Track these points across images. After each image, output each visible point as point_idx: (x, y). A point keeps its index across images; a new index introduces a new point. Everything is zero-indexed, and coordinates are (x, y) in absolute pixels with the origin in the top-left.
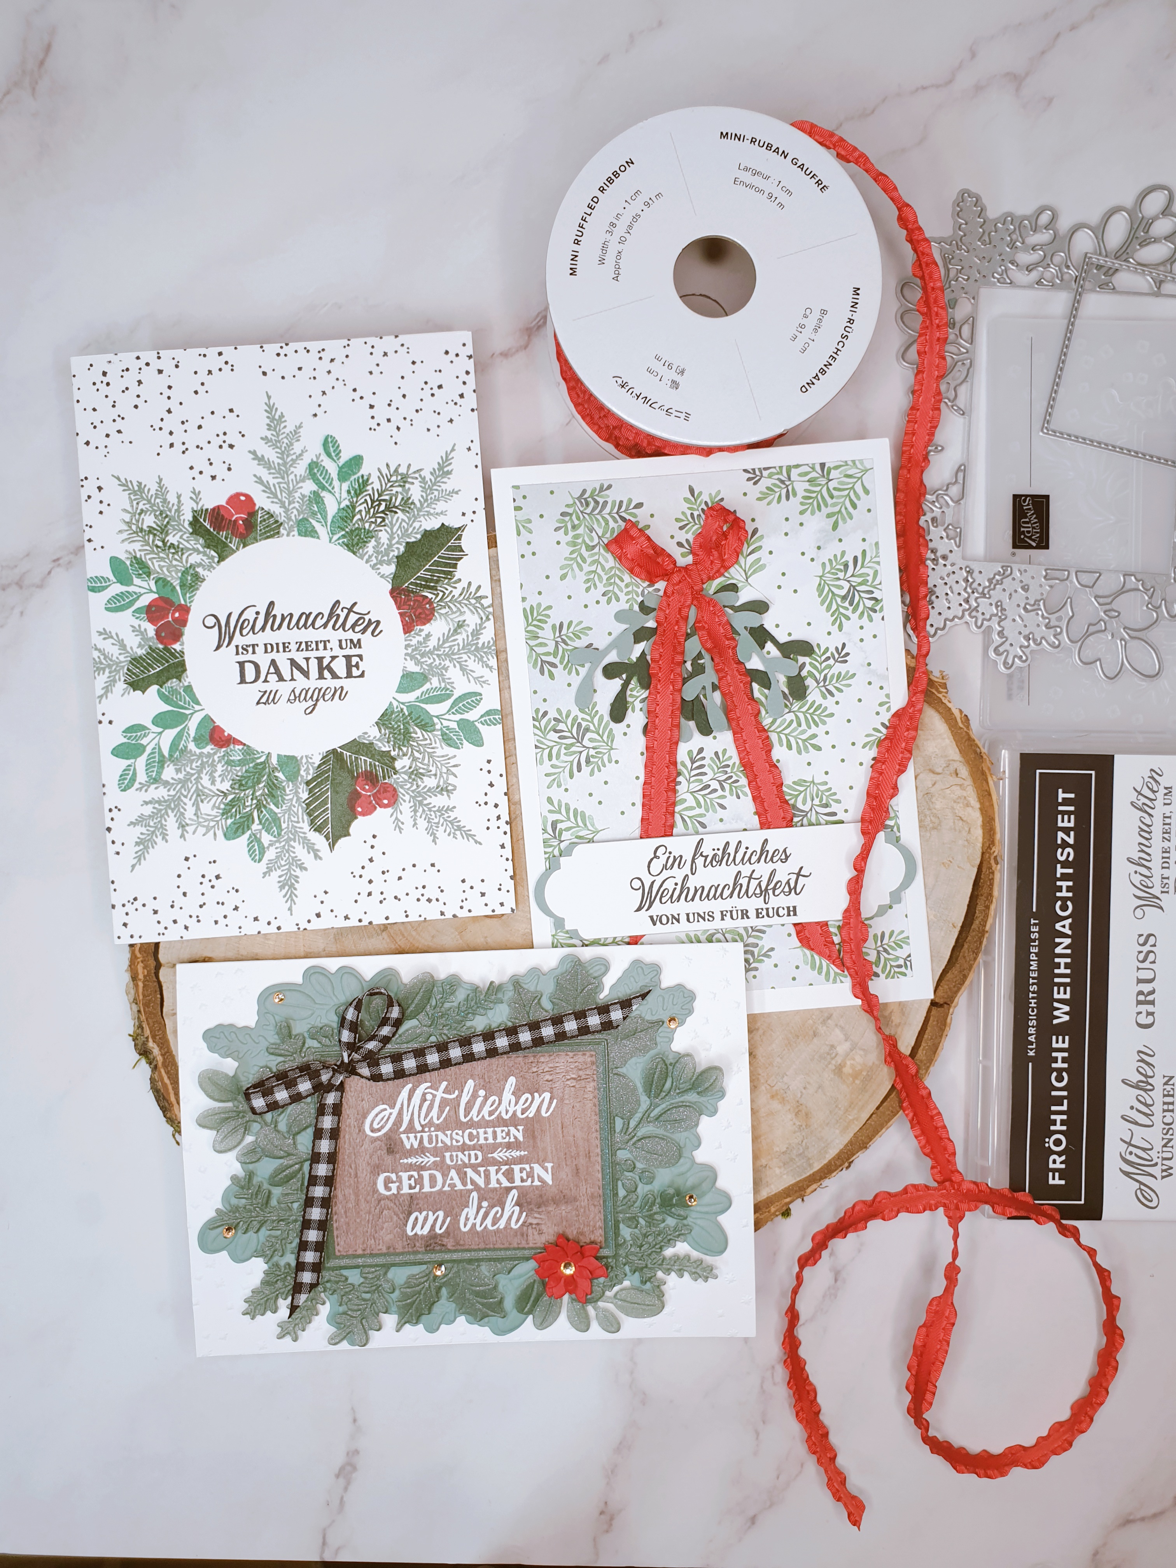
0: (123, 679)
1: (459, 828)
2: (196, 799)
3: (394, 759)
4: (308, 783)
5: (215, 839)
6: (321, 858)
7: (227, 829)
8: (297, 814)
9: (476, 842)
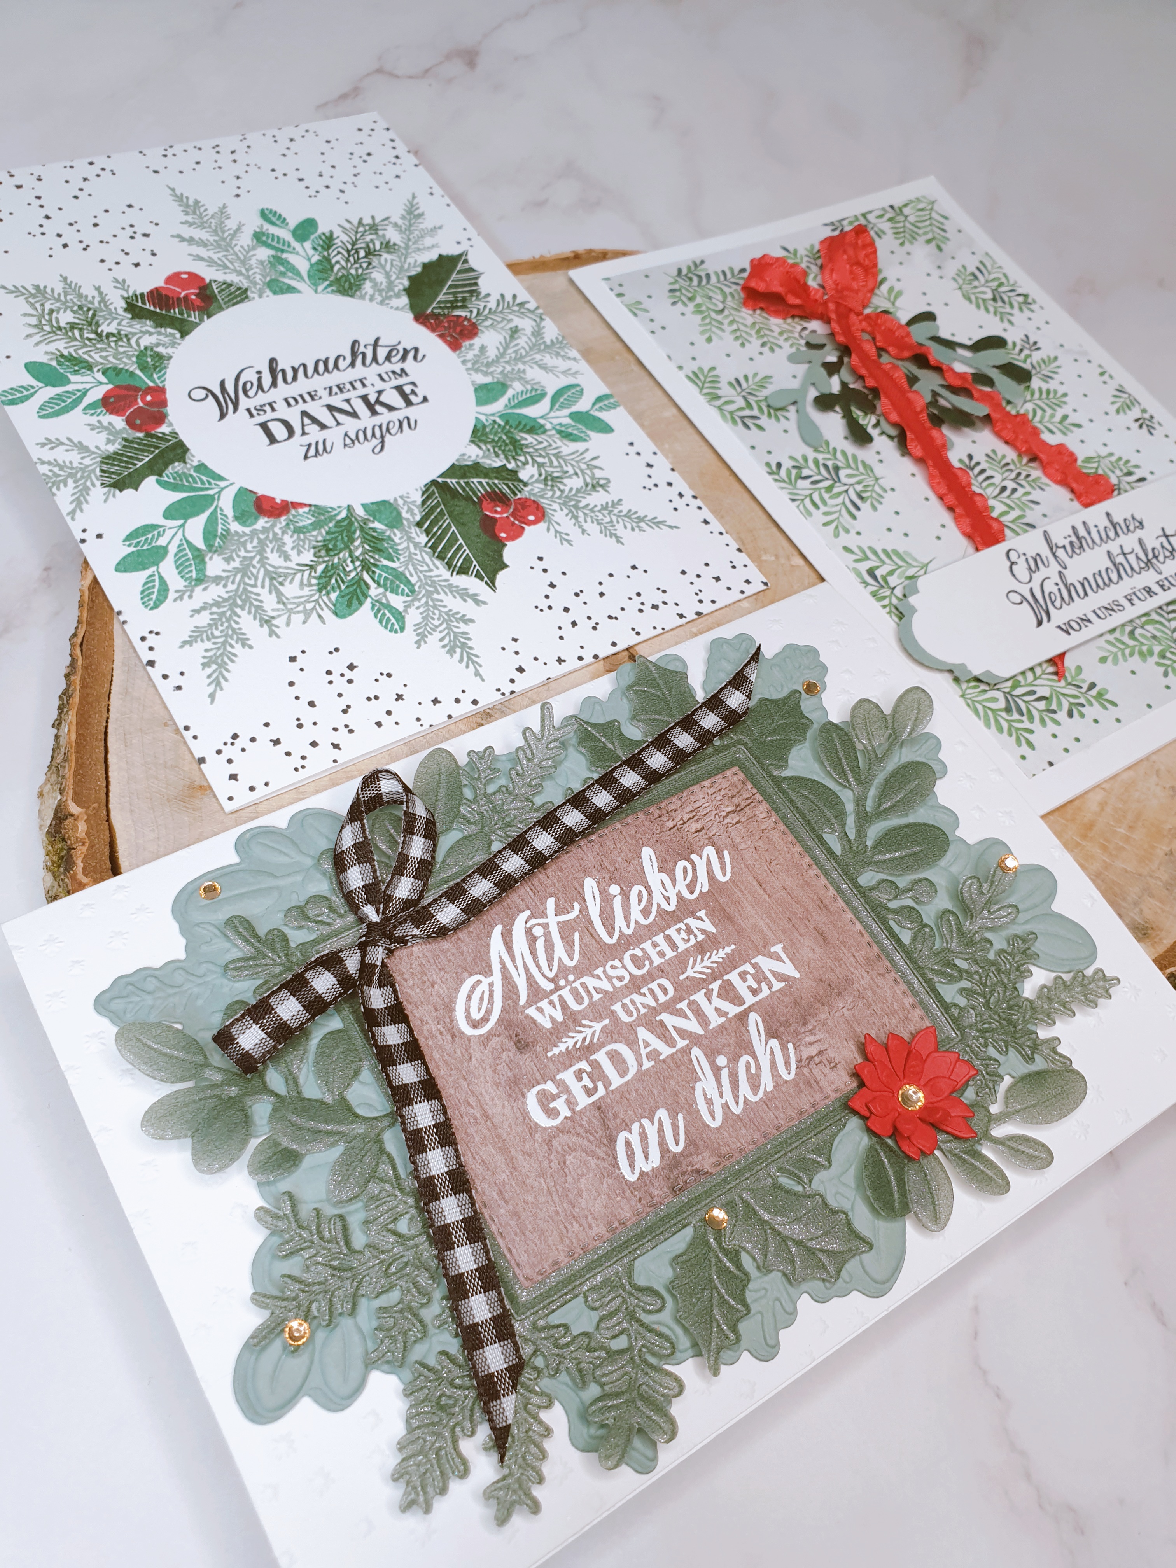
0: (98, 483)
1: (641, 519)
2: (271, 584)
3: (514, 472)
4: (419, 524)
5: (324, 622)
6: (485, 603)
7: (335, 605)
8: (424, 562)
9: (671, 527)
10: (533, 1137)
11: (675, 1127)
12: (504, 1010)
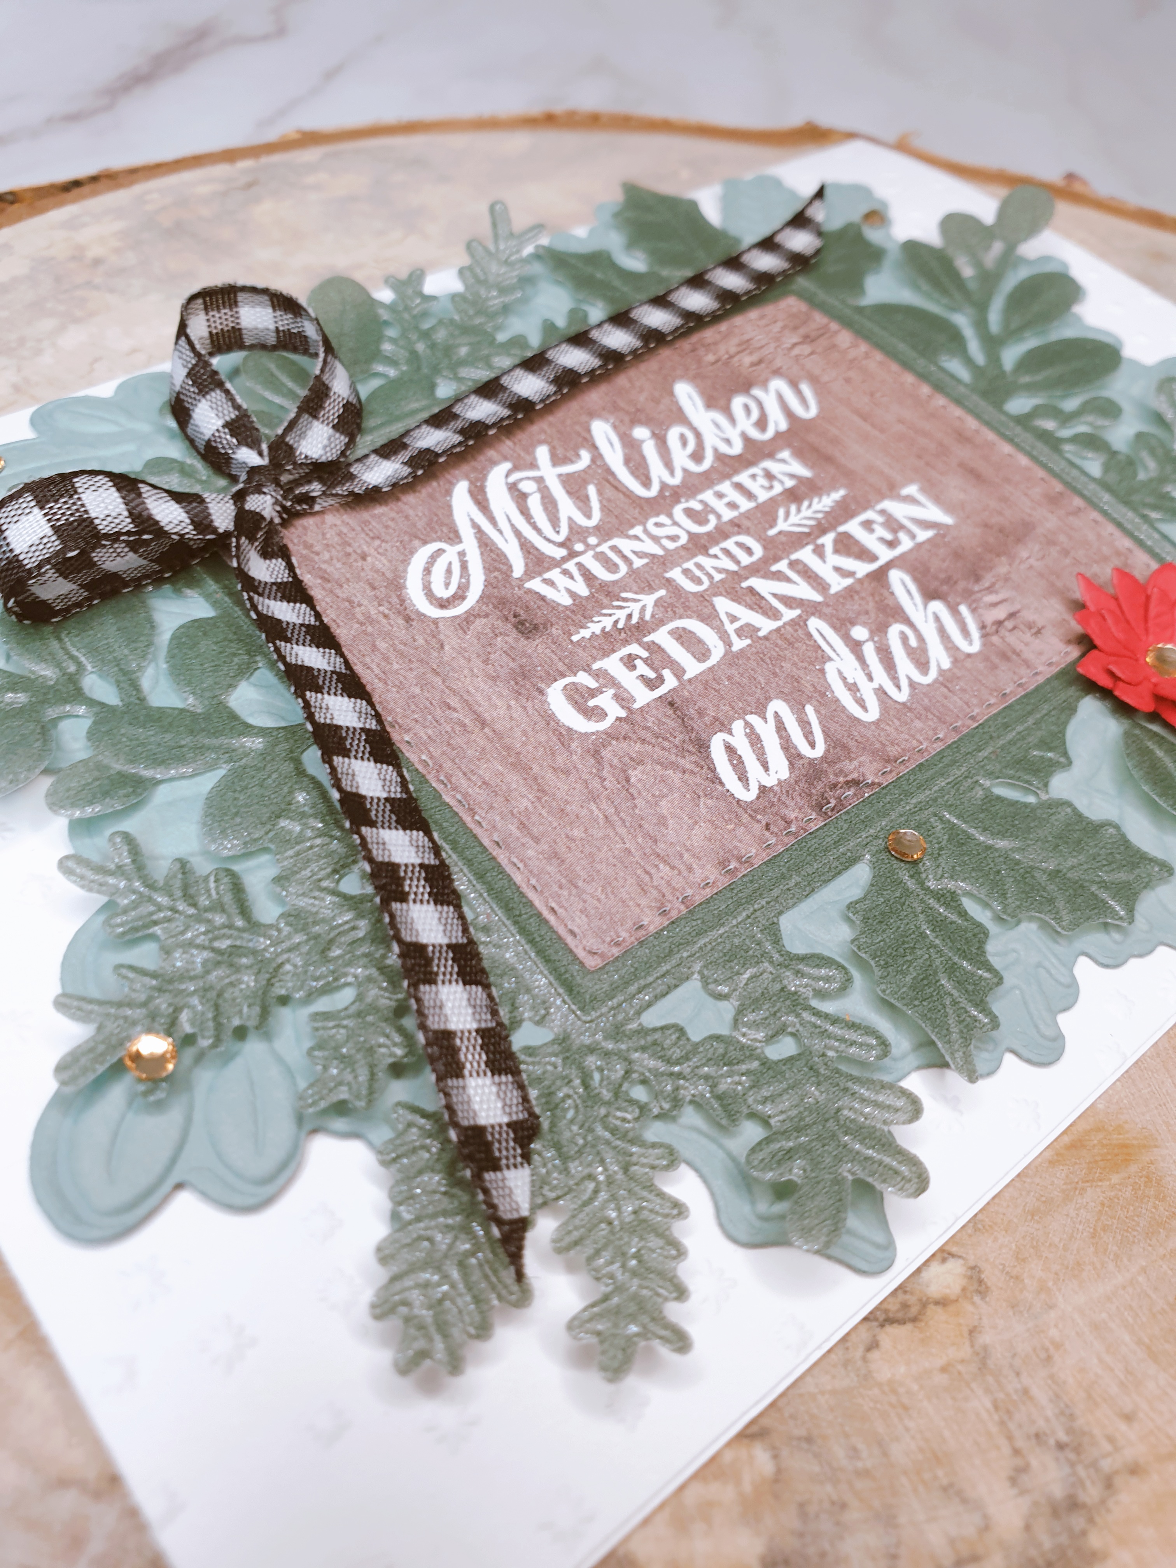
10: (567, 747)
11: (804, 724)
12: (488, 584)
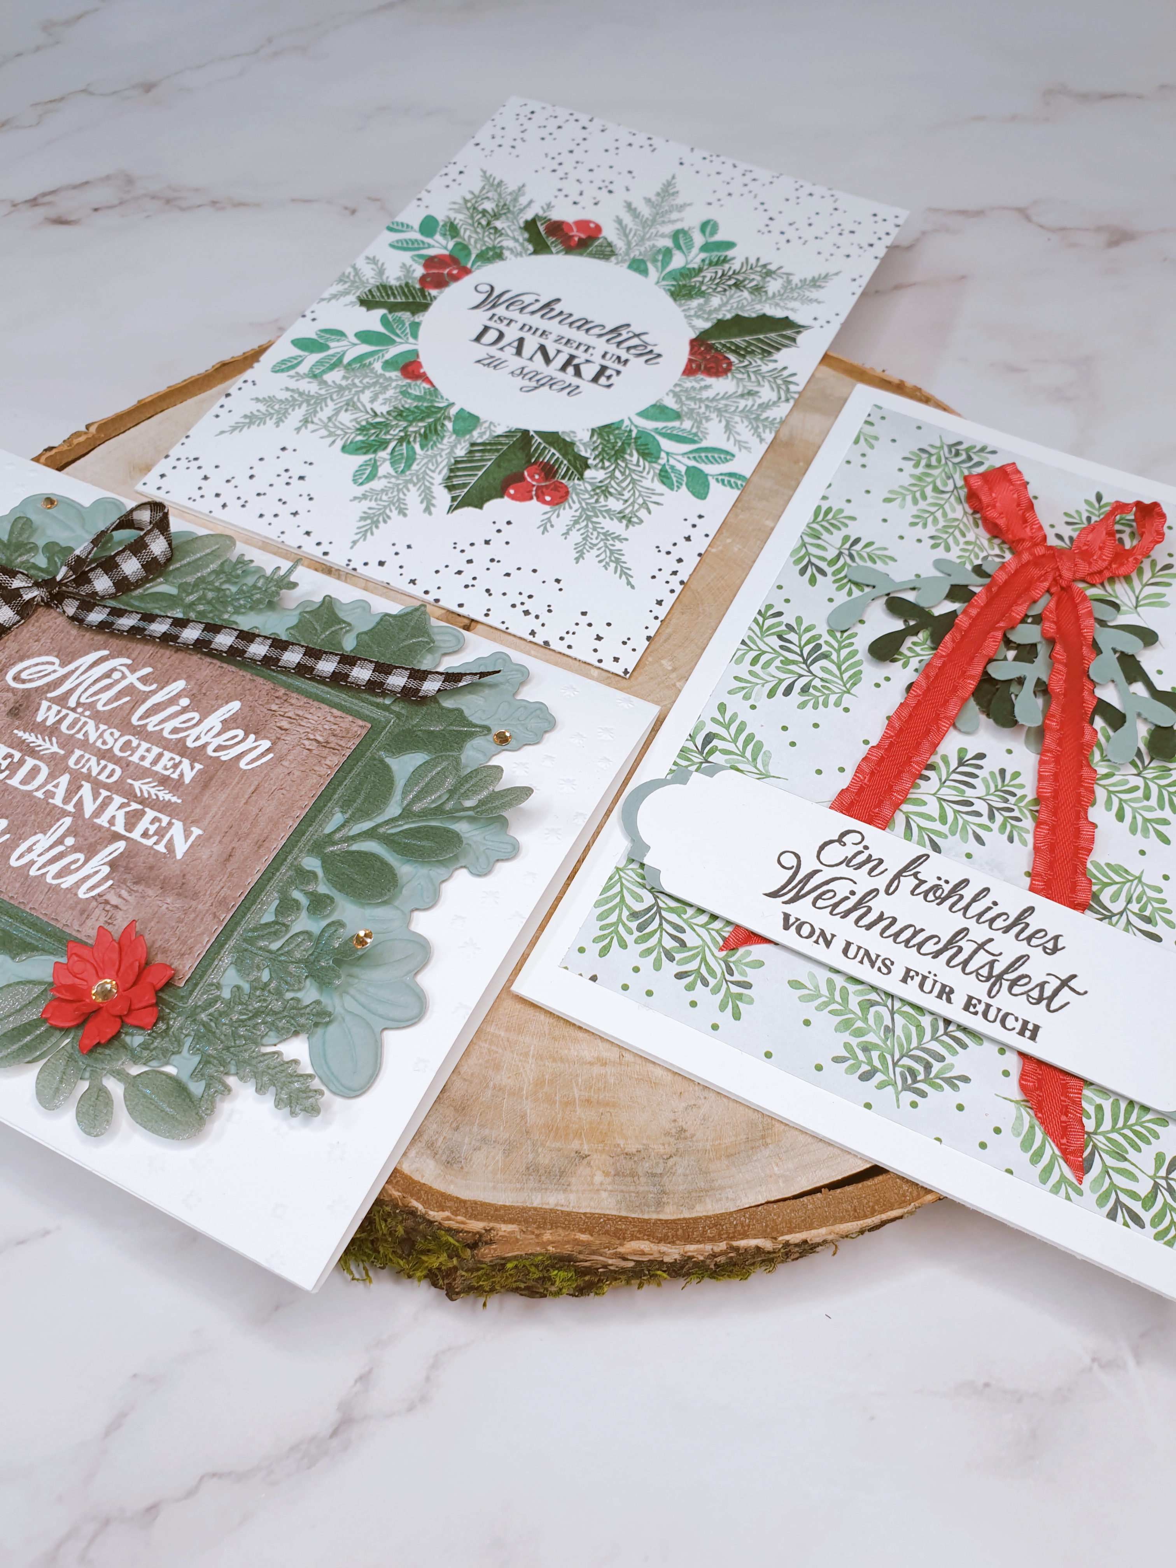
0: (357, 295)
1: (618, 561)
4: (473, 445)
5: (330, 446)
6: (430, 513)
7: (351, 443)
8: (439, 464)
9: (629, 583)
12: (37, 689)
